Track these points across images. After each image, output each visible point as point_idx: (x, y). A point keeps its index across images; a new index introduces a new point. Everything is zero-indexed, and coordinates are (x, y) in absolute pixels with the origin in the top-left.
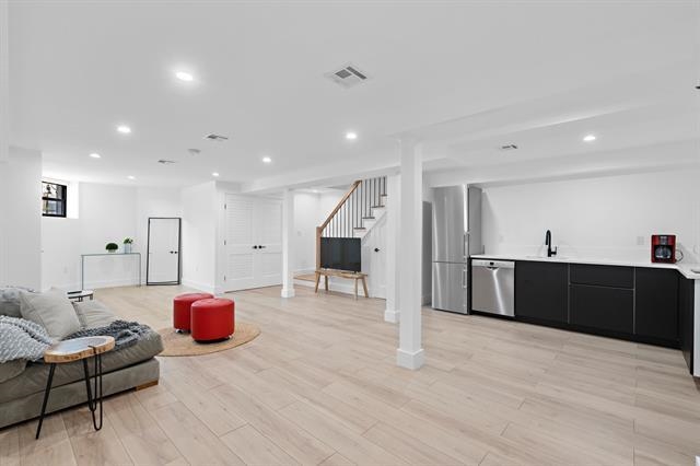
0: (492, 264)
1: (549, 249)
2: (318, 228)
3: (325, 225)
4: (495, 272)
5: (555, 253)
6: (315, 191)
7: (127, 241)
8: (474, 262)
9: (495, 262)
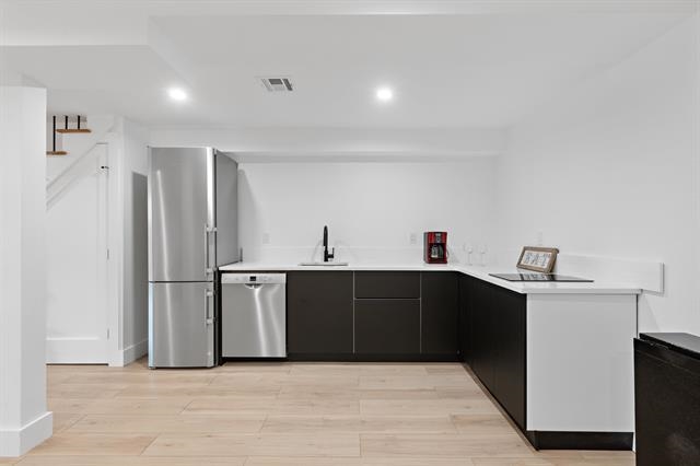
0: (253, 278)
1: (326, 252)
4: (257, 291)
5: (332, 256)
8: (225, 278)
9: (256, 275)
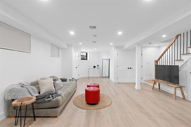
2: (155, 61)
3: (159, 59)
6: (156, 45)
7: (98, 66)
